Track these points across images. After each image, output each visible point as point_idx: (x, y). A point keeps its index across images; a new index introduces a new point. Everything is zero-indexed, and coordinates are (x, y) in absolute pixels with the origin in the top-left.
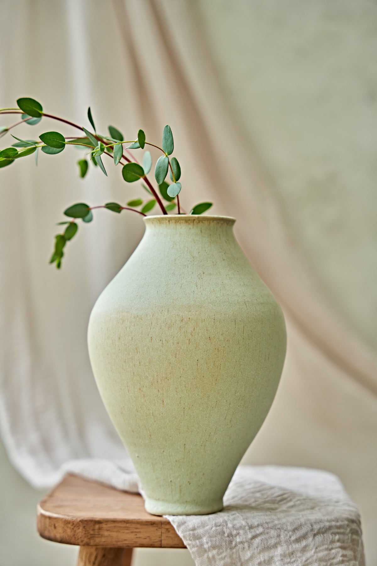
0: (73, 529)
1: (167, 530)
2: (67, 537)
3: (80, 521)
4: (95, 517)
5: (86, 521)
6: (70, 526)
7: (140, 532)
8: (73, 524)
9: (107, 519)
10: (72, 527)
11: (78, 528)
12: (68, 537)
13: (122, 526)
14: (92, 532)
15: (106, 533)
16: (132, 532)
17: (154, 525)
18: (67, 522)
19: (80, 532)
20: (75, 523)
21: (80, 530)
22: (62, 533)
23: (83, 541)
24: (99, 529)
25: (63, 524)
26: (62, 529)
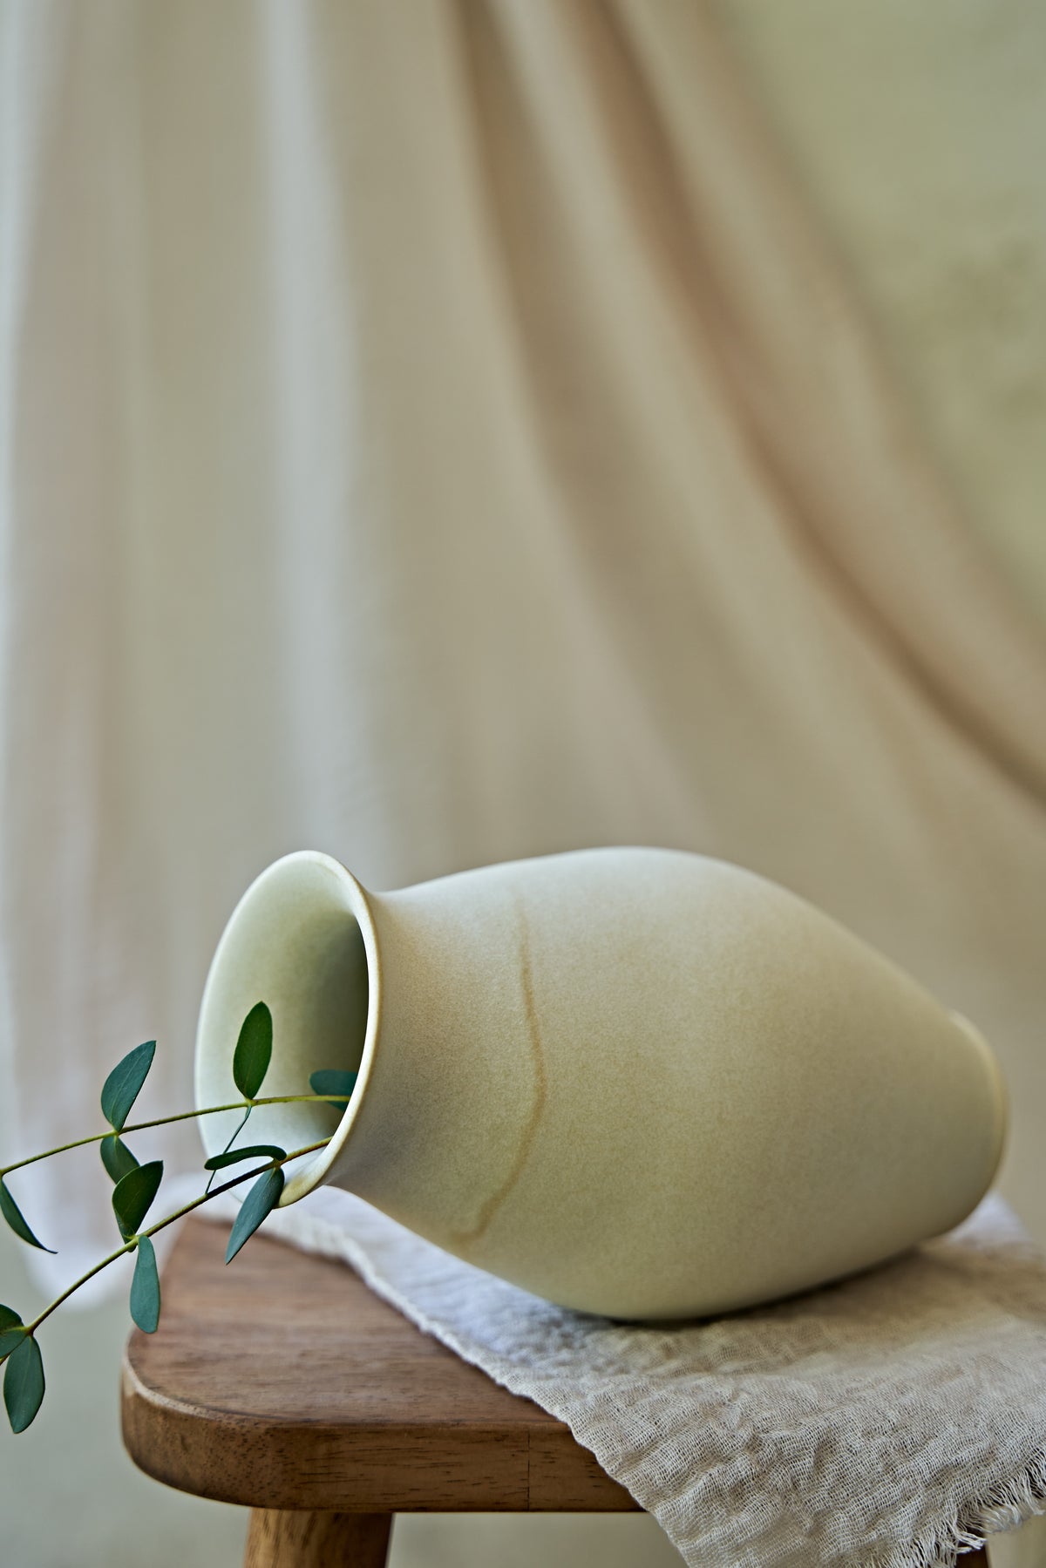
0: (244, 1455)
1: (546, 1457)
2: (224, 1480)
3: (268, 1430)
4: (313, 1417)
5: (286, 1431)
6: (233, 1445)
7: (460, 1464)
8: (245, 1441)
9: (352, 1424)
10: (242, 1450)
11: (261, 1453)
12: (228, 1480)
13: (403, 1446)
14: (306, 1468)
15: (351, 1470)
16: (435, 1465)
17: (505, 1442)
18: (223, 1434)
19: (267, 1465)
20: (248, 1436)
21: (267, 1460)
22: (209, 1465)
23: (279, 1493)
24: (330, 1458)
25: (211, 1439)
26: (209, 1453)
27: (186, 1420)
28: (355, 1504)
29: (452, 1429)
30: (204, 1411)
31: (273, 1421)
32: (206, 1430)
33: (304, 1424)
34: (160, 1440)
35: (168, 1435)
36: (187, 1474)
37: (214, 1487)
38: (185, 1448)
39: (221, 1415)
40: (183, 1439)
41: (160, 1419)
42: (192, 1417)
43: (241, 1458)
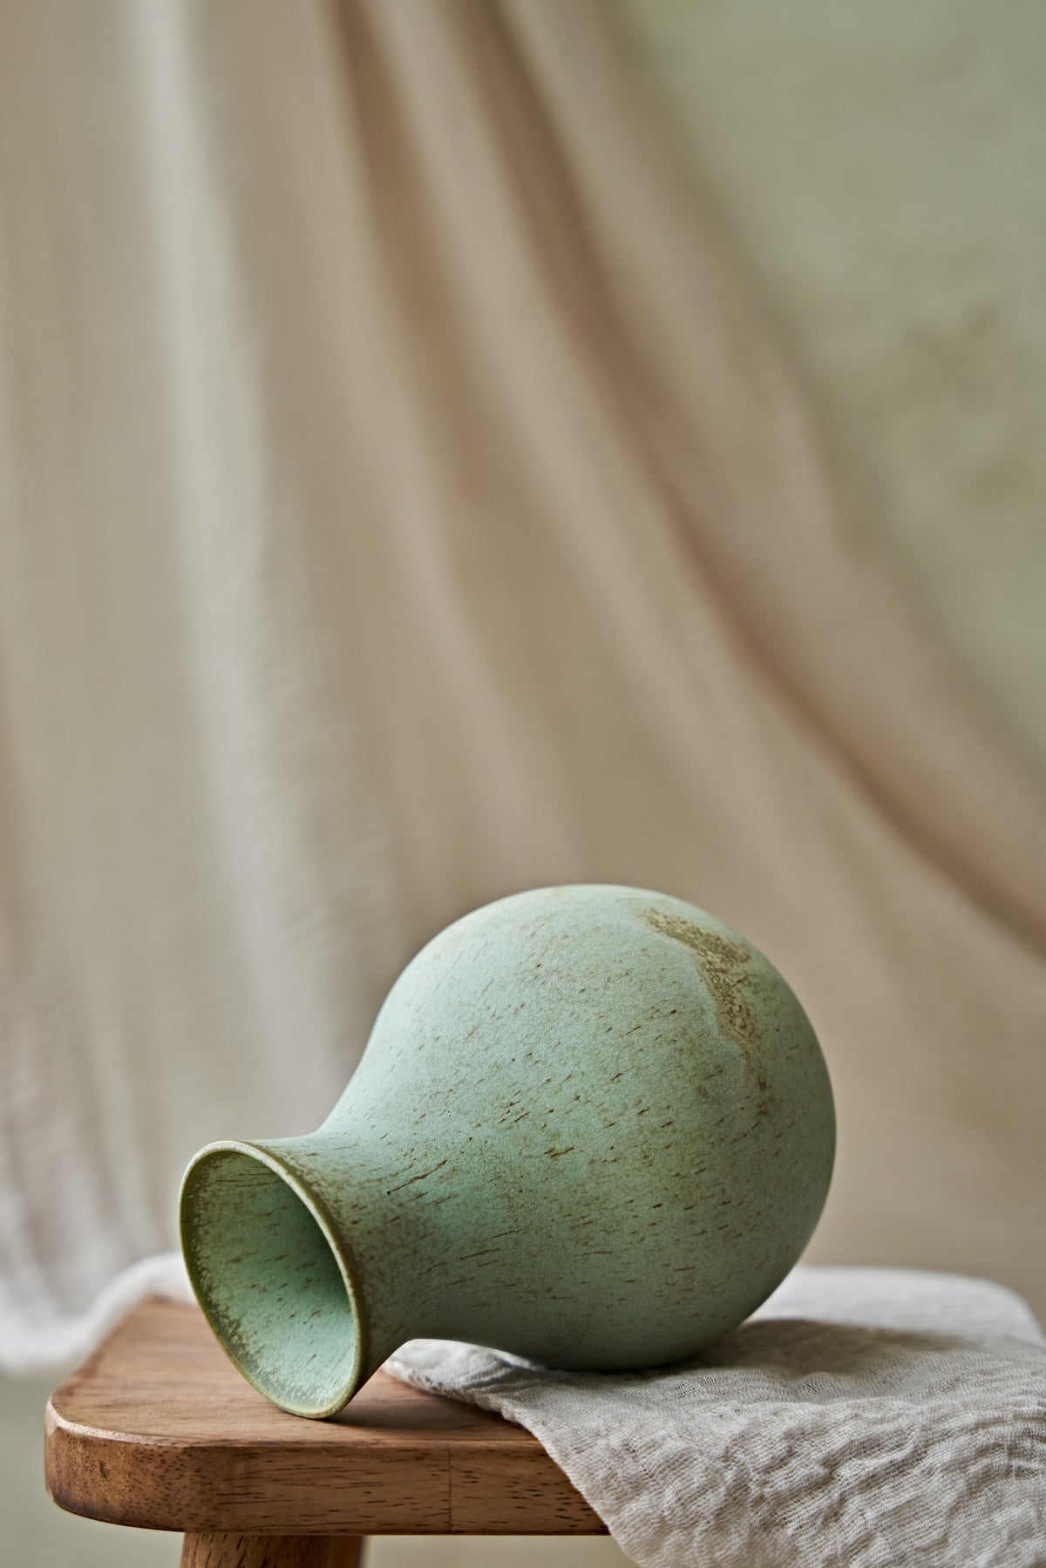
0: (161, 1477)
1: (467, 1478)
2: (142, 1505)
3: (185, 1450)
4: (233, 1437)
5: (204, 1450)
6: (151, 1467)
7: (380, 1484)
8: (163, 1461)
9: (271, 1442)
10: (159, 1472)
11: (179, 1473)
12: (146, 1504)
13: (321, 1465)
14: (223, 1487)
16: (354, 1485)
17: (426, 1461)
18: (141, 1456)
19: (185, 1486)
20: (166, 1457)
21: (185, 1481)
22: (127, 1490)
23: (197, 1515)
24: (248, 1478)
25: (129, 1462)
26: (128, 1479)
27: (105, 1445)
28: (274, 1526)
29: (372, 1446)
30: (123, 1435)
31: (190, 1440)
32: (123, 1454)
33: (223, 1443)
34: (79, 1471)
35: (87, 1465)
36: (106, 1499)
37: (133, 1513)
38: (104, 1474)
39: (139, 1437)
40: (102, 1465)
41: (80, 1449)
42: (111, 1441)
43: (158, 1480)
